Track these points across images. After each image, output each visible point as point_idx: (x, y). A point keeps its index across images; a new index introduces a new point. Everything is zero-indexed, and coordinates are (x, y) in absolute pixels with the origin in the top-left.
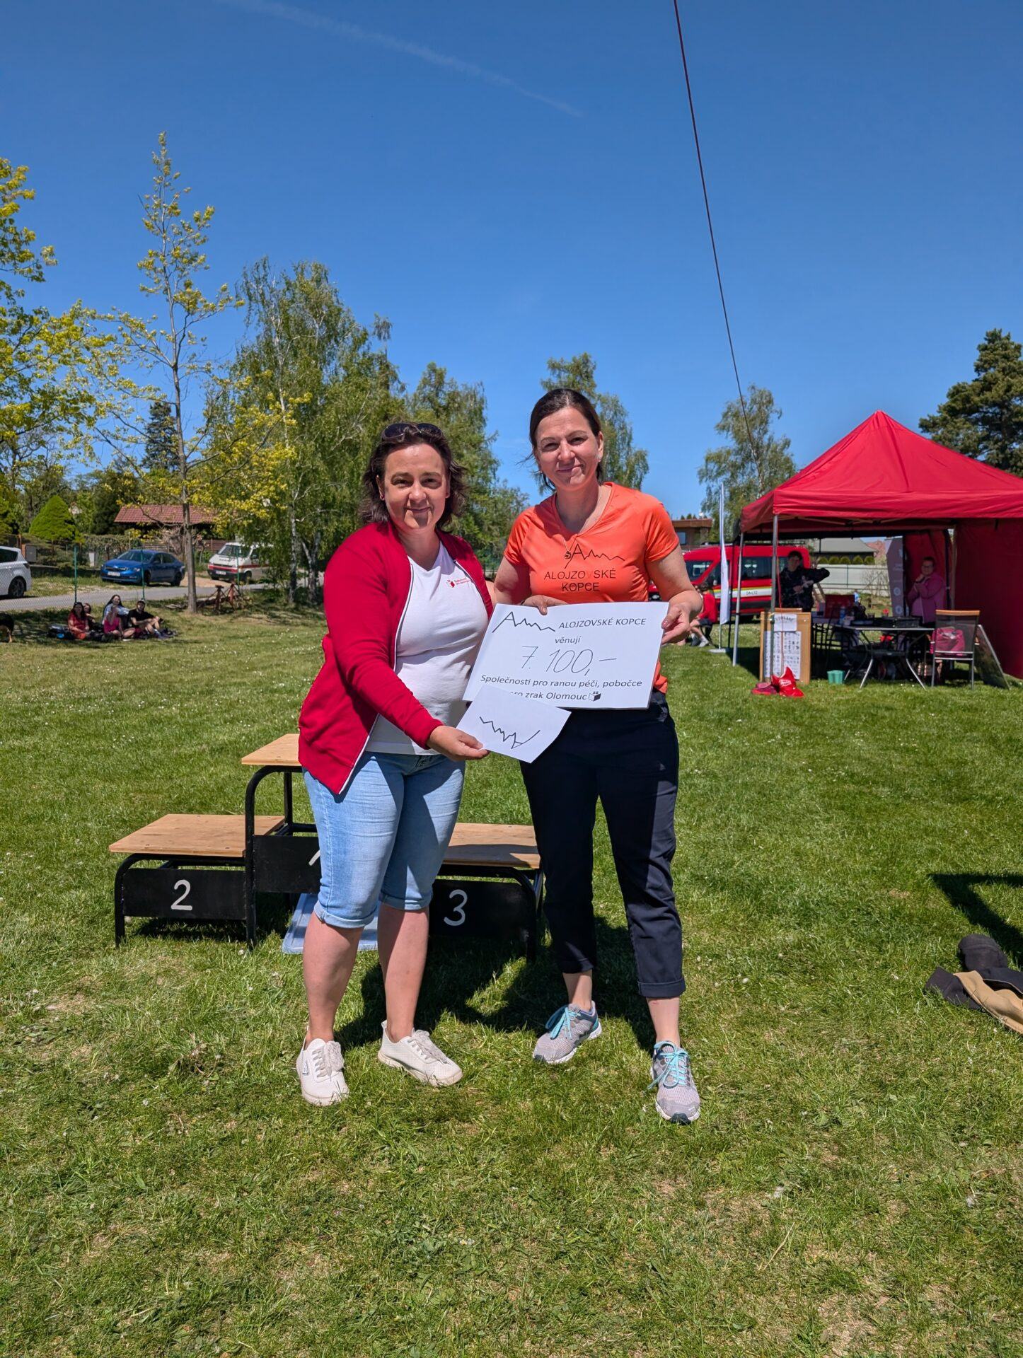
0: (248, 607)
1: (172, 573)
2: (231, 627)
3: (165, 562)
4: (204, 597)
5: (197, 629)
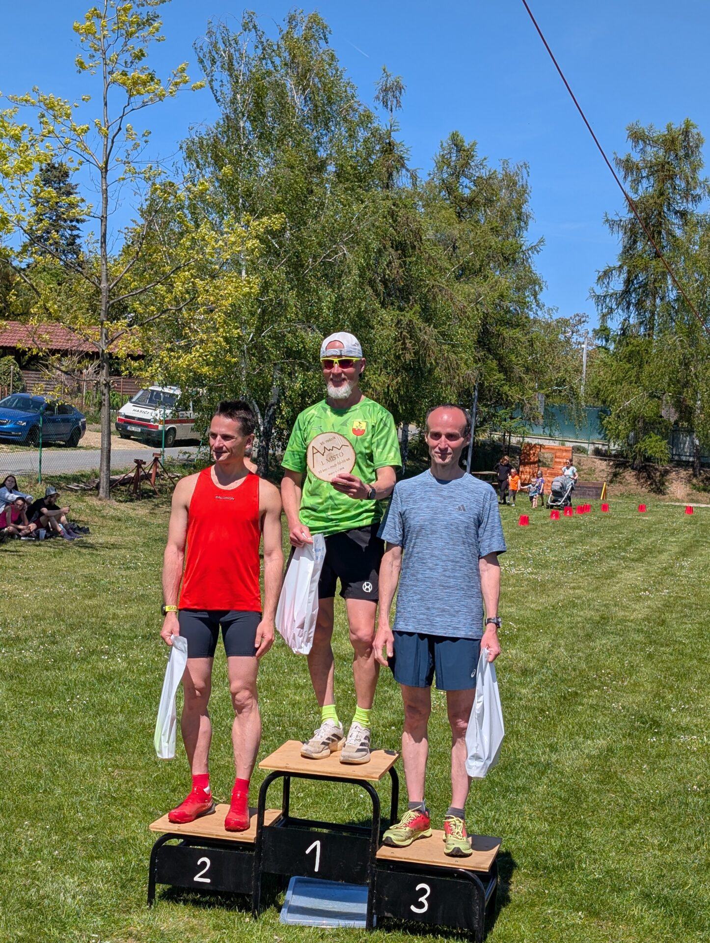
1: (65, 429)
2: (155, 522)
3: (59, 413)
4: (117, 474)
5: (111, 523)
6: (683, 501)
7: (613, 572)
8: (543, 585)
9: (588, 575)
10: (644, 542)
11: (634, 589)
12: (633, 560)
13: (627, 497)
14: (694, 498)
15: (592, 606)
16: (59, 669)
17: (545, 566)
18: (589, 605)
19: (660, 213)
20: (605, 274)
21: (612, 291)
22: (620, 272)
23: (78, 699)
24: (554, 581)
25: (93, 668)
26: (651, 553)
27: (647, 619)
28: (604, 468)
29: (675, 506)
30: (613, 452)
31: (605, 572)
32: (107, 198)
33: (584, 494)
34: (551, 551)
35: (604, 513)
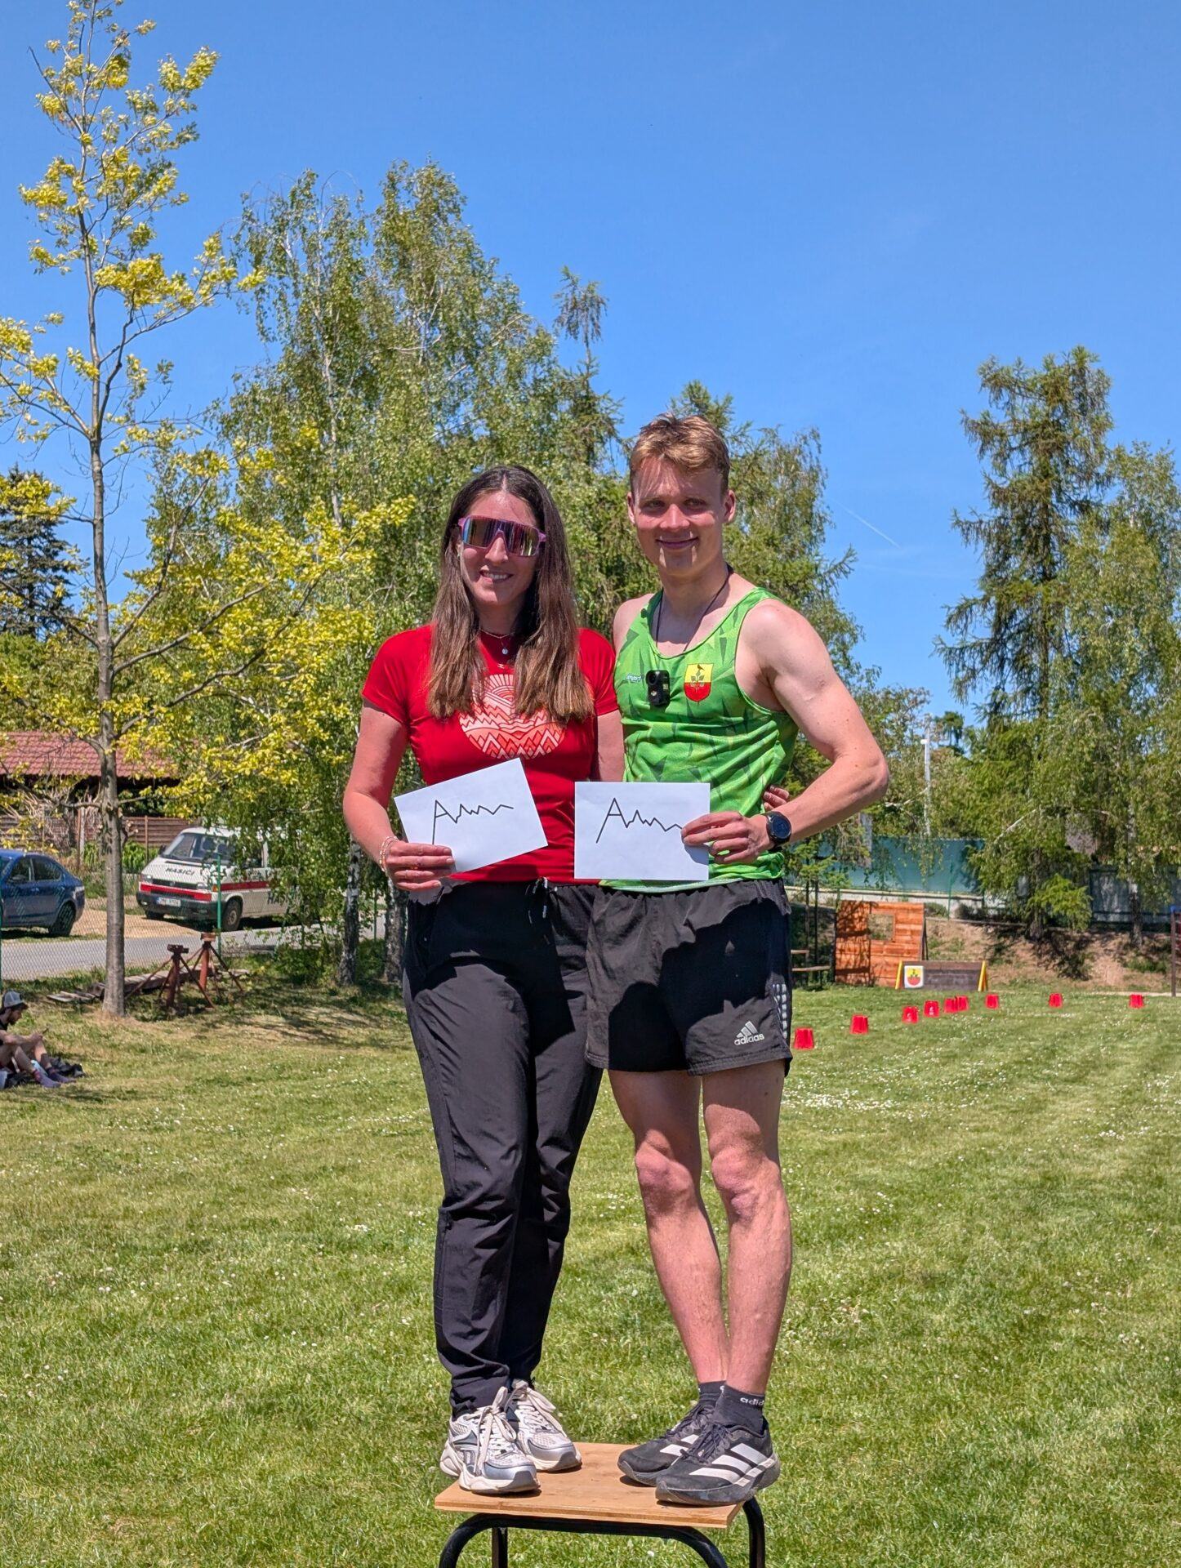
0: (240, 996)
1: (52, 905)
2: (208, 1052)
3: (37, 877)
4: (139, 974)
5: (129, 1057)
6: (1117, 989)
7: (1038, 1101)
8: (921, 1126)
9: (996, 1108)
10: (1077, 1052)
11: (1085, 1127)
12: (1066, 1081)
13: (1022, 986)
14: (1136, 983)
15: (1019, 1159)
16: (13, 1315)
17: (915, 1096)
18: (1014, 1158)
19: (1046, 506)
20: (960, 612)
21: (974, 641)
22: (985, 607)
23: (47, 1372)
24: (937, 1121)
25: (81, 1310)
26: (1095, 1068)
27: (1127, 1176)
28: (978, 938)
29: (1108, 997)
30: (992, 912)
31: (1024, 1102)
32: (101, 487)
33: (949, 983)
34: (918, 1072)
35: (992, 1011)
